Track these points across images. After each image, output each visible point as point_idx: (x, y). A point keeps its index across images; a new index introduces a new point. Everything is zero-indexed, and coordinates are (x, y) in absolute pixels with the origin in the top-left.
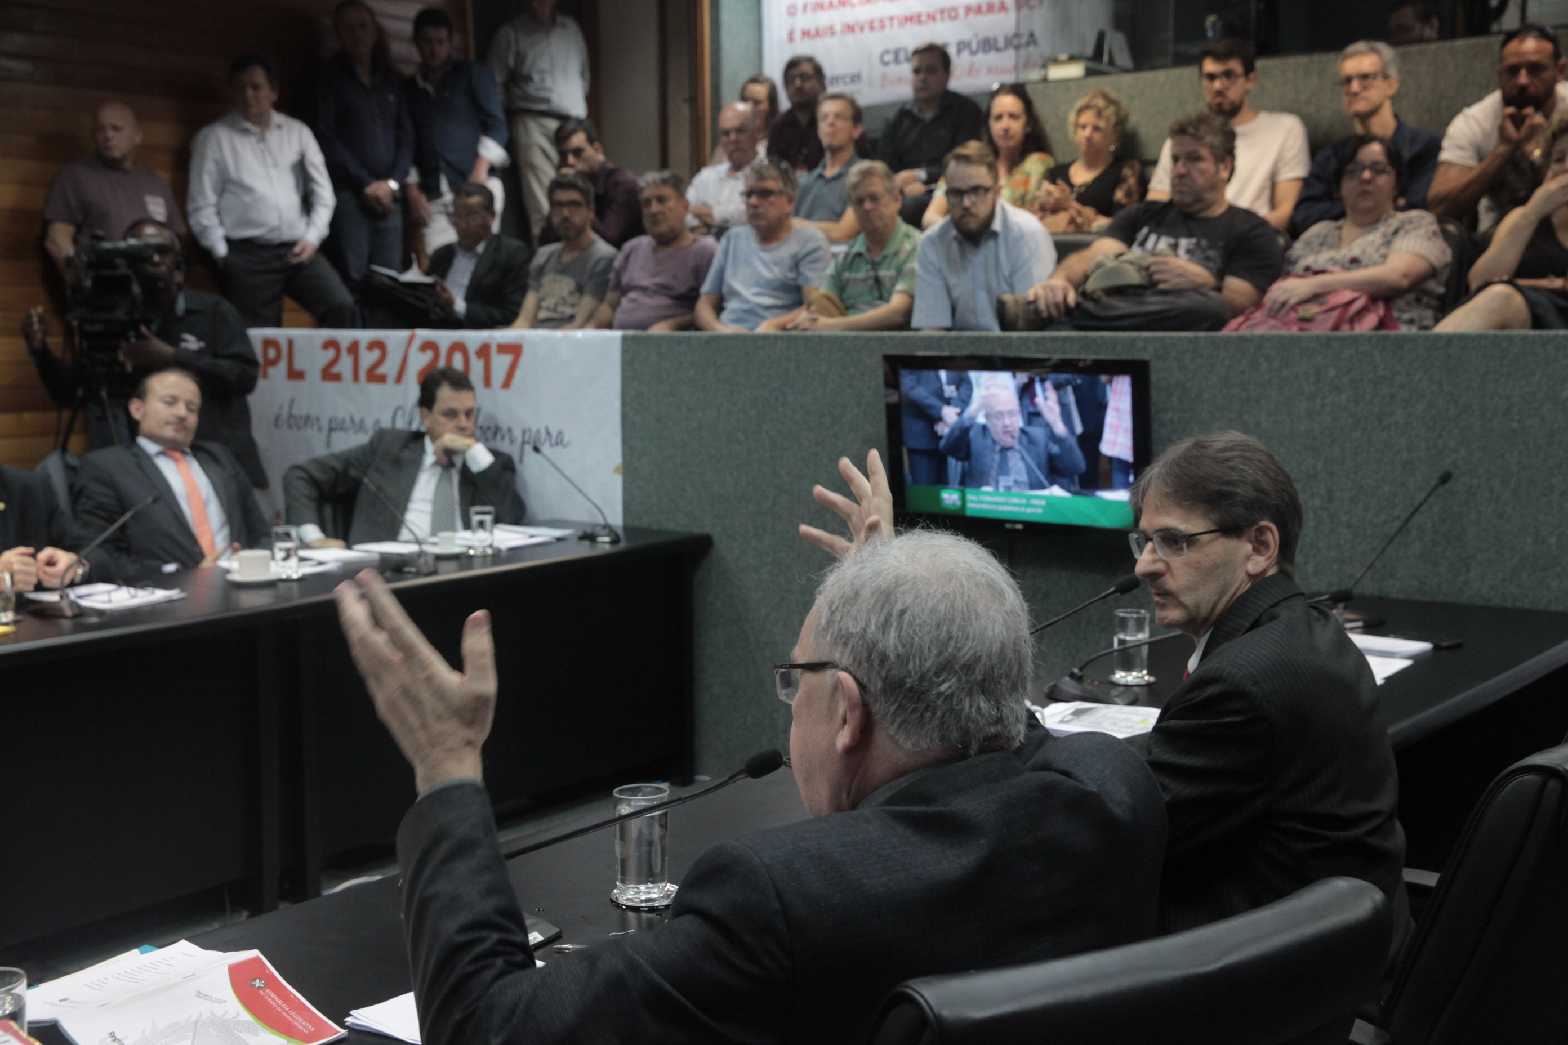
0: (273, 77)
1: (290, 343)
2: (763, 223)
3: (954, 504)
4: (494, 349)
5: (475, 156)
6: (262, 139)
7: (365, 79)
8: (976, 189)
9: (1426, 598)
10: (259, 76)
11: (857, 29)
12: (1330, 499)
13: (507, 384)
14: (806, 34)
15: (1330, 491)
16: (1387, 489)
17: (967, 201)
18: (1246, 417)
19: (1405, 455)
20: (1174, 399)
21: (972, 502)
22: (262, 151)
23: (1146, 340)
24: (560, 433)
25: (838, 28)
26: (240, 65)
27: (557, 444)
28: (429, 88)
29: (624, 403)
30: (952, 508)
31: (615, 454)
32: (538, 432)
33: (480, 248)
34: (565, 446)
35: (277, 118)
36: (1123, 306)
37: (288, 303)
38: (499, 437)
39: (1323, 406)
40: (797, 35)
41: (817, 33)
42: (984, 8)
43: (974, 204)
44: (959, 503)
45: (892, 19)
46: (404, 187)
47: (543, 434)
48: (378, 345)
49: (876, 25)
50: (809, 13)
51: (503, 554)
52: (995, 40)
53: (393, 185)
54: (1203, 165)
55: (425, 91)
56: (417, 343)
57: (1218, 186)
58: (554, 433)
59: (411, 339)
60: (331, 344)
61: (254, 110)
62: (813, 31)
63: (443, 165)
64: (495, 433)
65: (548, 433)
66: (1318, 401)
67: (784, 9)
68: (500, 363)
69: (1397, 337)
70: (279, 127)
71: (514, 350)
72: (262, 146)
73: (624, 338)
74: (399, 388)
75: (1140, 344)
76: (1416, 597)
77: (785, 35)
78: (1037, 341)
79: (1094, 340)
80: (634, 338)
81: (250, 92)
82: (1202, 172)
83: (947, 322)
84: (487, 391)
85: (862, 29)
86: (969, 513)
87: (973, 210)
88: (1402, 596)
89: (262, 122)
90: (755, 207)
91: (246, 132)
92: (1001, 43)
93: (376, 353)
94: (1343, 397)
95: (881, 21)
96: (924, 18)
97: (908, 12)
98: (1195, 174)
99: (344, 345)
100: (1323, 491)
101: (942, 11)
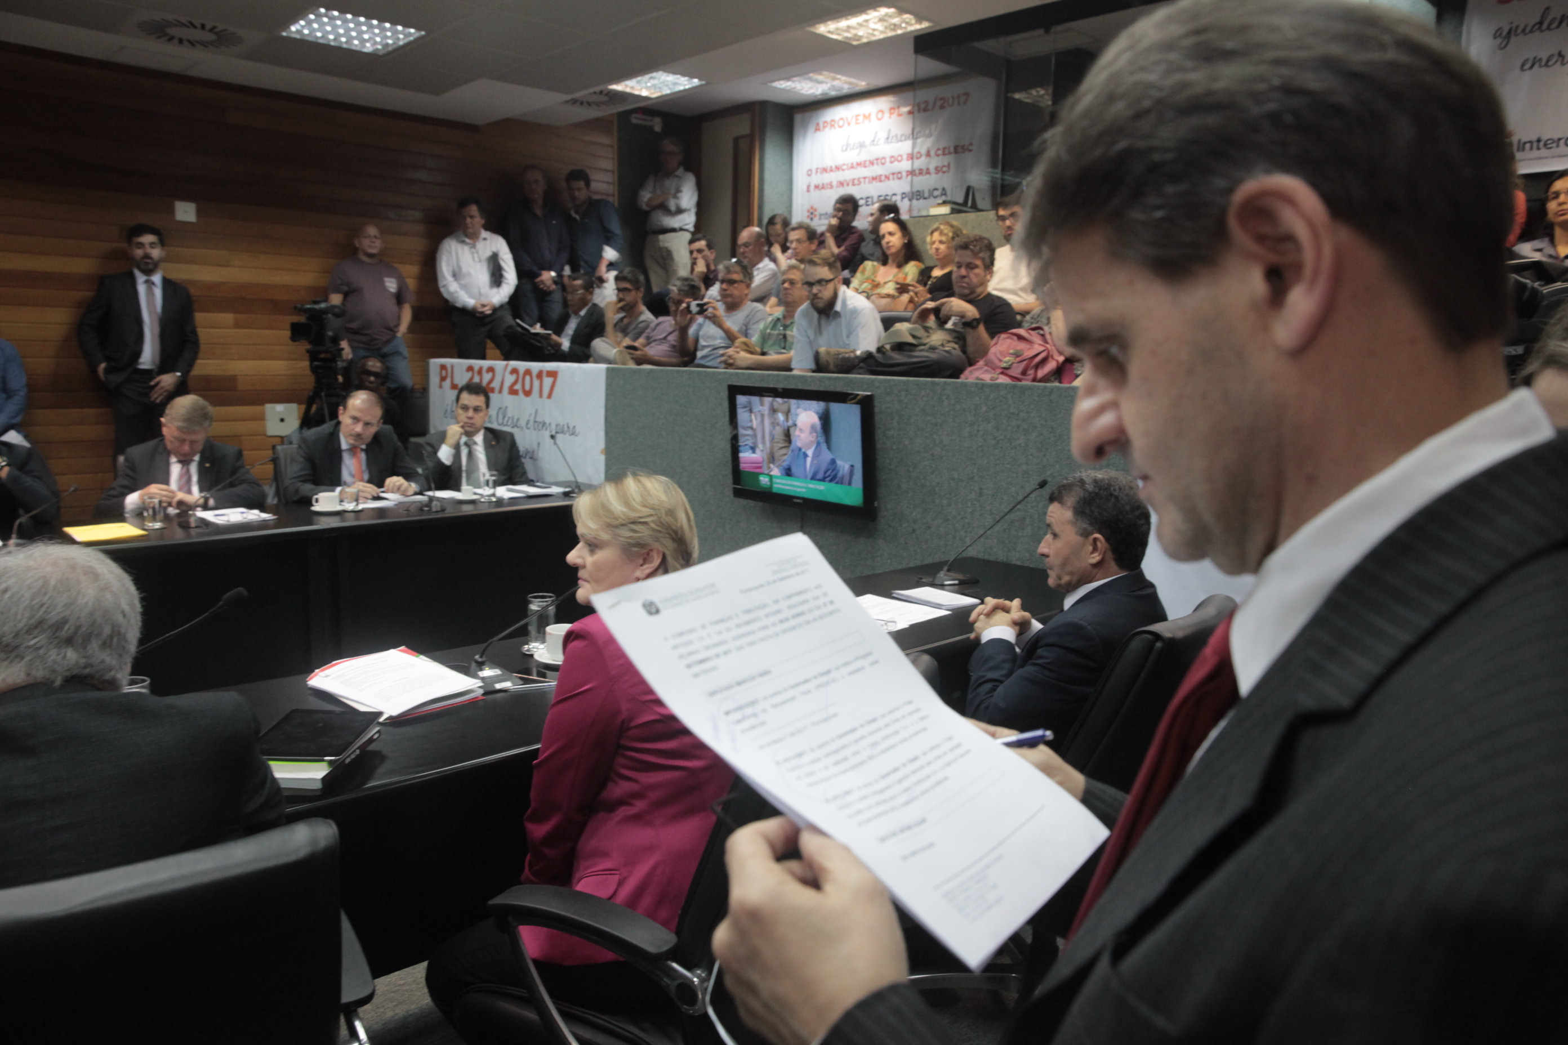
0: (482, 210)
1: (452, 367)
2: (730, 300)
3: (766, 485)
4: (544, 374)
5: (600, 257)
6: (474, 246)
7: (539, 212)
8: (820, 282)
9: (1032, 566)
10: (474, 209)
11: (845, 184)
12: (981, 495)
13: (550, 396)
14: (817, 187)
15: (981, 489)
16: (1013, 489)
17: (815, 290)
18: (935, 436)
19: (1024, 467)
20: (895, 421)
21: (778, 483)
22: (473, 254)
23: (880, 382)
24: (574, 427)
25: (834, 184)
26: (463, 203)
27: (573, 434)
28: (577, 217)
29: (607, 411)
30: (765, 486)
31: (602, 444)
32: (563, 425)
33: (583, 313)
34: (577, 436)
35: (484, 234)
36: (898, 358)
37: (490, 344)
38: (545, 428)
39: (978, 431)
40: (812, 188)
41: (823, 188)
42: (917, 172)
43: (820, 291)
44: (769, 484)
45: (865, 178)
46: (560, 276)
47: (566, 427)
48: (491, 369)
49: (856, 182)
50: (819, 174)
51: (505, 501)
52: (923, 191)
53: (553, 274)
54: (977, 271)
55: (575, 219)
56: (509, 369)
57: (984, 283)
58: (571, 427)
59: (507, 365)
60: (470, 369)
61: (470, 231)
62: (821, 186)
63: (582, 263)
64: (543, 426)
65: (568, 427)
66: (976, 427)
67: (805, 172)
68: (548, 381)
69: (1022, 387)
70: (485, 239)
71: (553, 374)
72: (473, 250)
73: (608, 369)
74: (500, 395)
75: (877, 384)
76: (1027, 564)
77: (805, 188)
78: (820, 379)
79: (851, 379)
80: (613, 369)
81: (468, 220)
82: (977, 275)
83: (813, 366)
84: (540, 399)
85: (848, 185)
86: (774, 490)
87: (820, 295)
88: (1019, 563)
89: (474, 237)
90: (725, 290)
91: (463, 242)
92: (926, 195)
93: (490, 375)
94: (990, 425)
95: (859, 179)
96: (883, 178)
97: (874, 175)
98: (972, 275)
99: (476, 369)
100: (976, 489)
101: (893, 174)
